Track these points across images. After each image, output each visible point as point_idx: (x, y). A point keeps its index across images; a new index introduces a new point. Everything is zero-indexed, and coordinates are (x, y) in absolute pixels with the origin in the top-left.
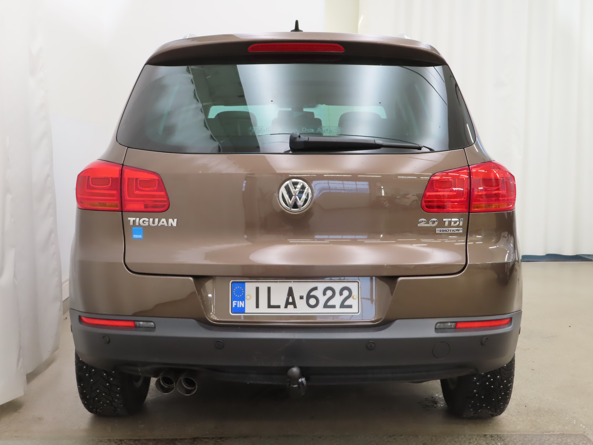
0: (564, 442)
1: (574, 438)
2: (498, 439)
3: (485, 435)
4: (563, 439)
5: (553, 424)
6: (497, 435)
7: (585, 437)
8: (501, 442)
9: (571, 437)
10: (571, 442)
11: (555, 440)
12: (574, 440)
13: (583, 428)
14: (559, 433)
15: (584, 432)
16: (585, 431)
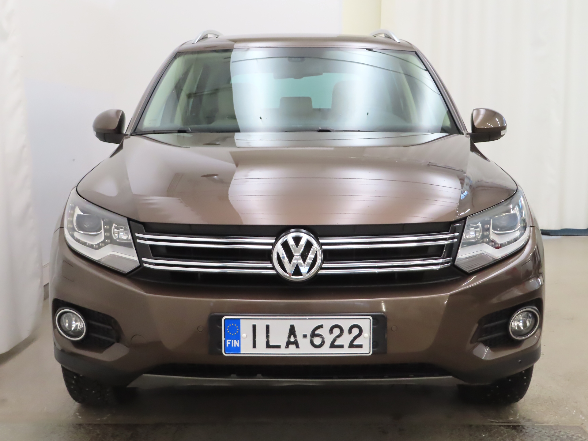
0: (557, 434)
1: (569, 430)
2: (483, 430)
3: (471, 426)
4: (556, 431)
5: (550, 414)
6: (484, 426)
7: (582, 429)
8: (486, 434)
9: (566, 429)
10: (564, 435)
11: (547, 432)
12: (568, 433)
13: (581, 419)
14: (553, 424)
15: (582, 424)
16: (583, 422)
